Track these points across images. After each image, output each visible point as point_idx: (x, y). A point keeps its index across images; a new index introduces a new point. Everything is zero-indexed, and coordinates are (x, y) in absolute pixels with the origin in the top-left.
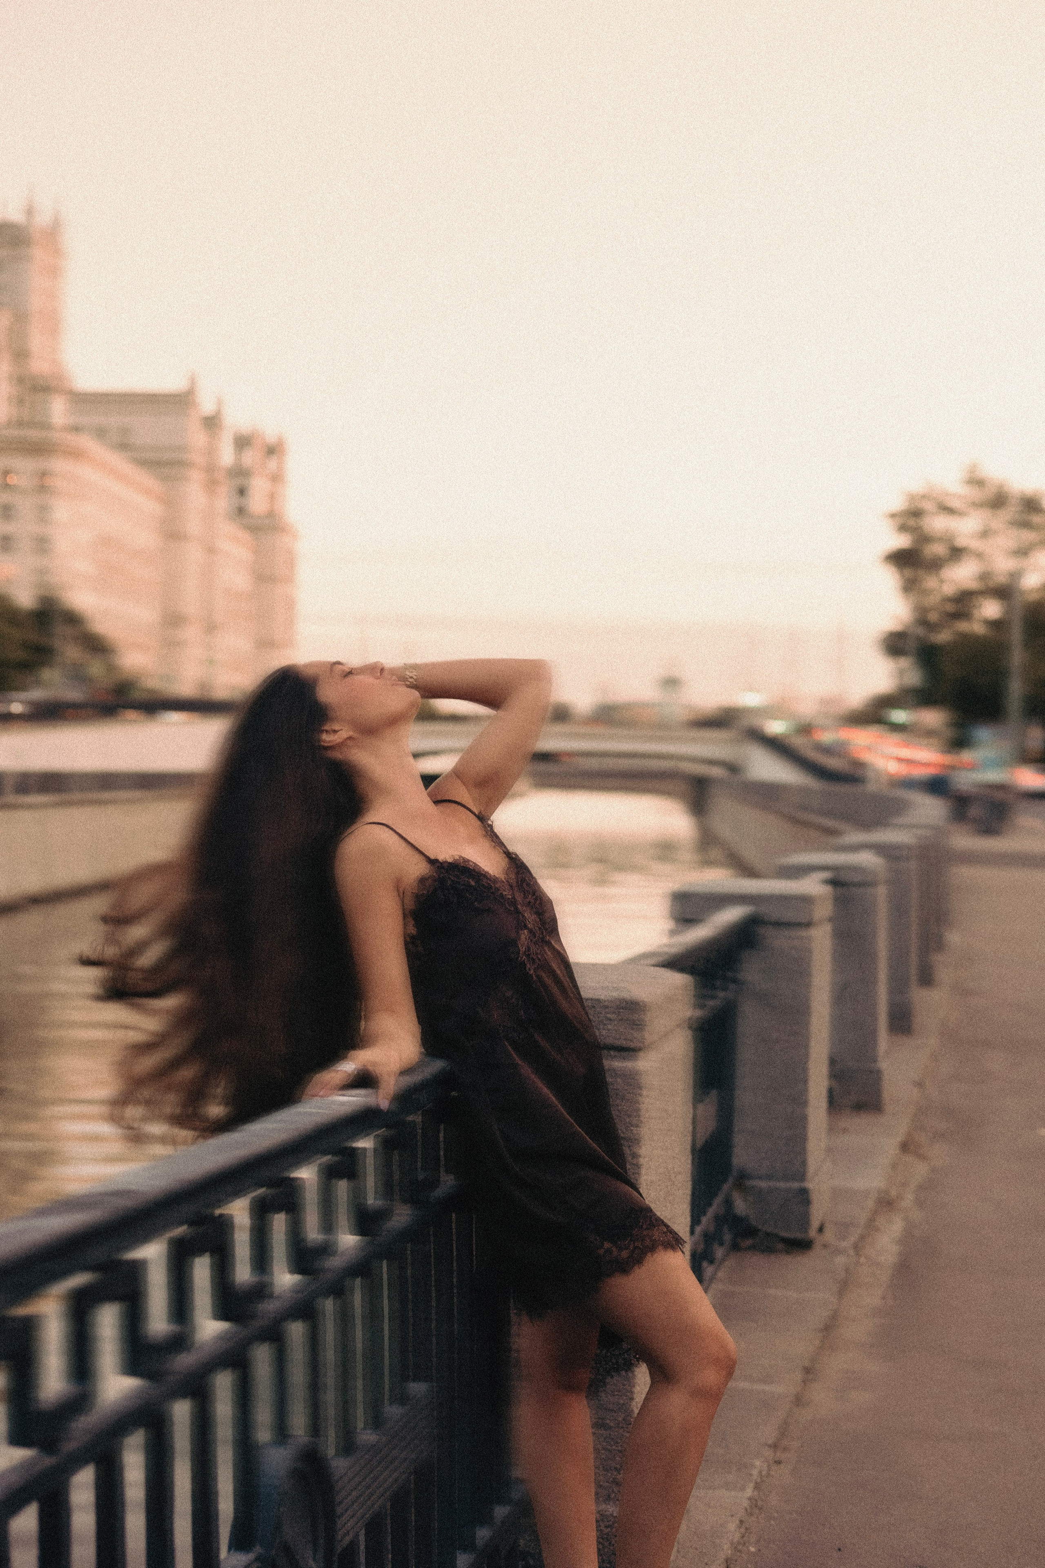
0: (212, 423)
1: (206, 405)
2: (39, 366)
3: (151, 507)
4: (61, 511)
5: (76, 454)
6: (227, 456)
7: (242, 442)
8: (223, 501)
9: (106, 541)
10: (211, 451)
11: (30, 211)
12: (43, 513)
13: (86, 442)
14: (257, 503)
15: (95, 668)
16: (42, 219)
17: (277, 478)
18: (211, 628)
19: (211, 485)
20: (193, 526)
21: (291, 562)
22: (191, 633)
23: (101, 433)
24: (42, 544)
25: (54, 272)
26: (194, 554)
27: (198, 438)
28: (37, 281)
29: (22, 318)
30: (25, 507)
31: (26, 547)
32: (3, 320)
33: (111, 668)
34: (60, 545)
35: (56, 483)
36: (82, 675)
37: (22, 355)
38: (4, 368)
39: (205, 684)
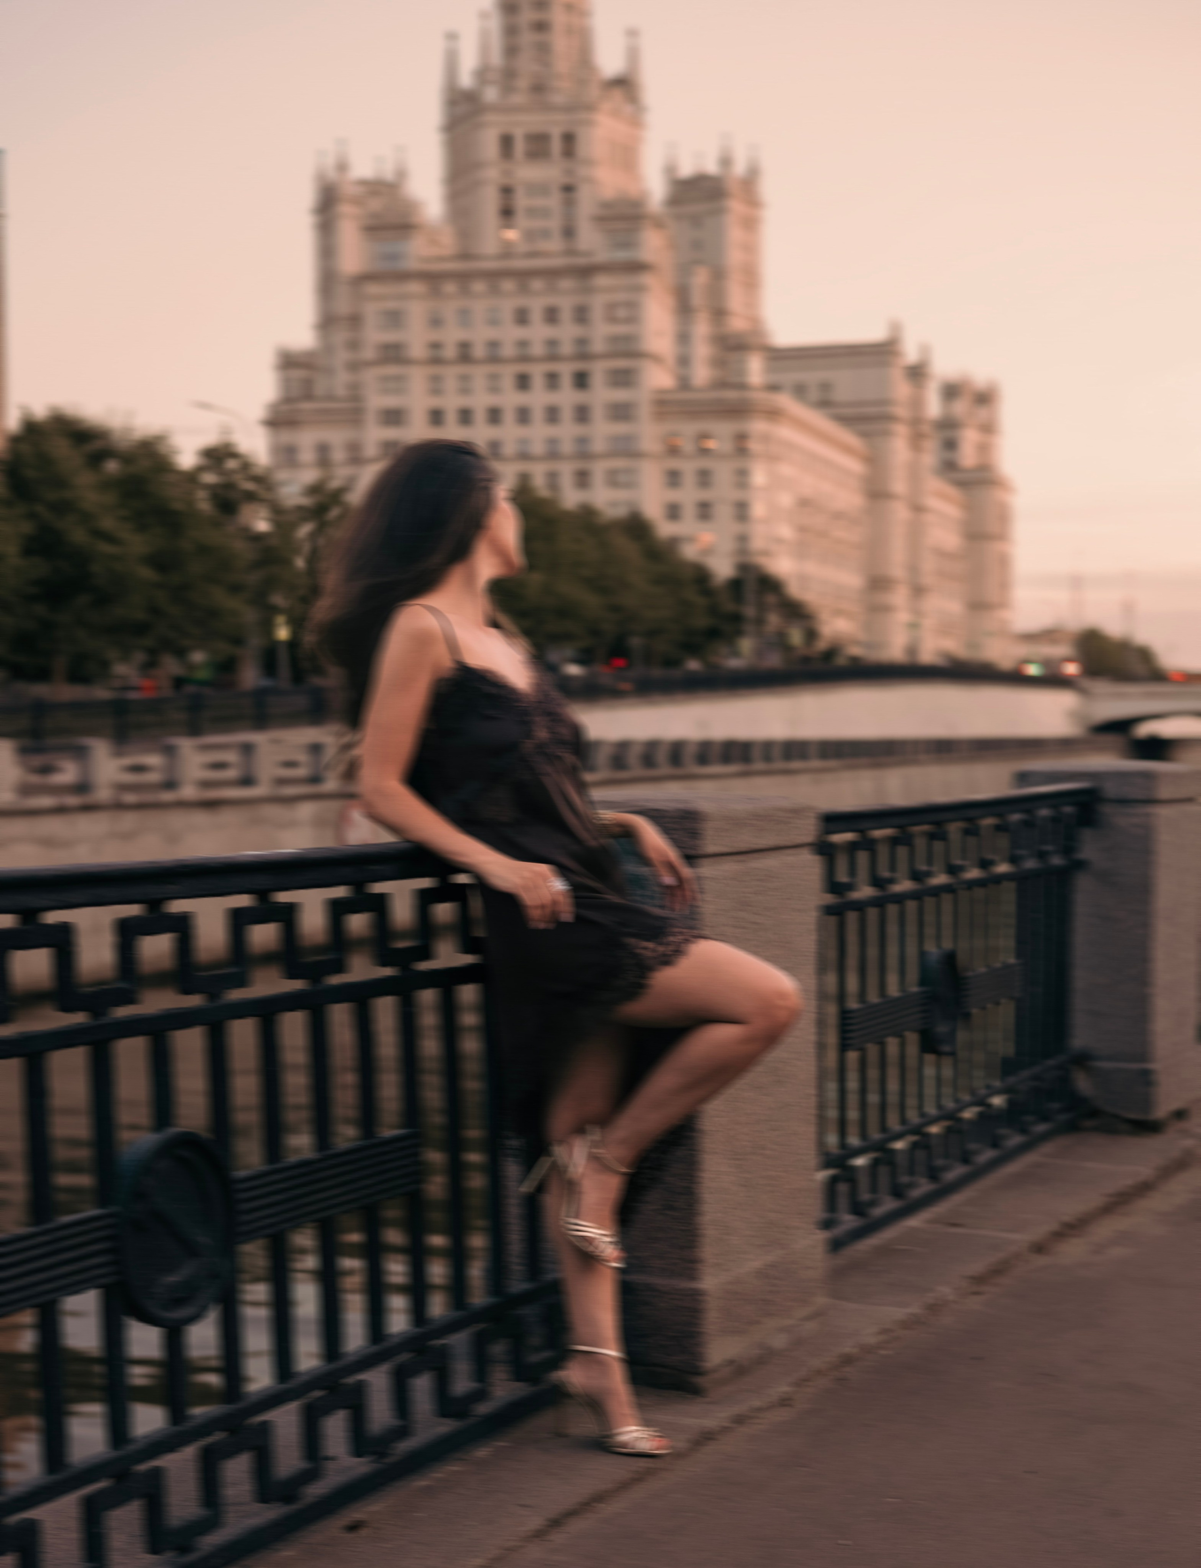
0: (916, 373)
1: (911, 353)
2: (737, 324)
3: (855, 466)
4: (759, 476)
5: (774, 414)
6: (934, 407)
7: (951, 391)
8: (930, 457)
9: (804, 503)
10: (917, 403)
11: (726, 161)
12: (742, 477)
13: (785, 401)
14: (968, 456)
15: (796, 637)
16: (739, 166)
17: (989, 428)
18: (918, 591)
19: (917, 440)
20: (898, 482)
21: (1004, 516)
22: (899, 597)
23: (800, 391)
24: (742, 511)
25: (751, 224)
26: (900, 512)
27: (902, 389)
28: (734, 234)
29: (719, 275)
30: (723, 472)
31: (724, 513)
32: (700, 278)
33: (811, 635)
34: (758, 509)
35: (754, 446)
36: (781, 642)
37: (719, 313)
38: (702, 328)
39: (912, 650)
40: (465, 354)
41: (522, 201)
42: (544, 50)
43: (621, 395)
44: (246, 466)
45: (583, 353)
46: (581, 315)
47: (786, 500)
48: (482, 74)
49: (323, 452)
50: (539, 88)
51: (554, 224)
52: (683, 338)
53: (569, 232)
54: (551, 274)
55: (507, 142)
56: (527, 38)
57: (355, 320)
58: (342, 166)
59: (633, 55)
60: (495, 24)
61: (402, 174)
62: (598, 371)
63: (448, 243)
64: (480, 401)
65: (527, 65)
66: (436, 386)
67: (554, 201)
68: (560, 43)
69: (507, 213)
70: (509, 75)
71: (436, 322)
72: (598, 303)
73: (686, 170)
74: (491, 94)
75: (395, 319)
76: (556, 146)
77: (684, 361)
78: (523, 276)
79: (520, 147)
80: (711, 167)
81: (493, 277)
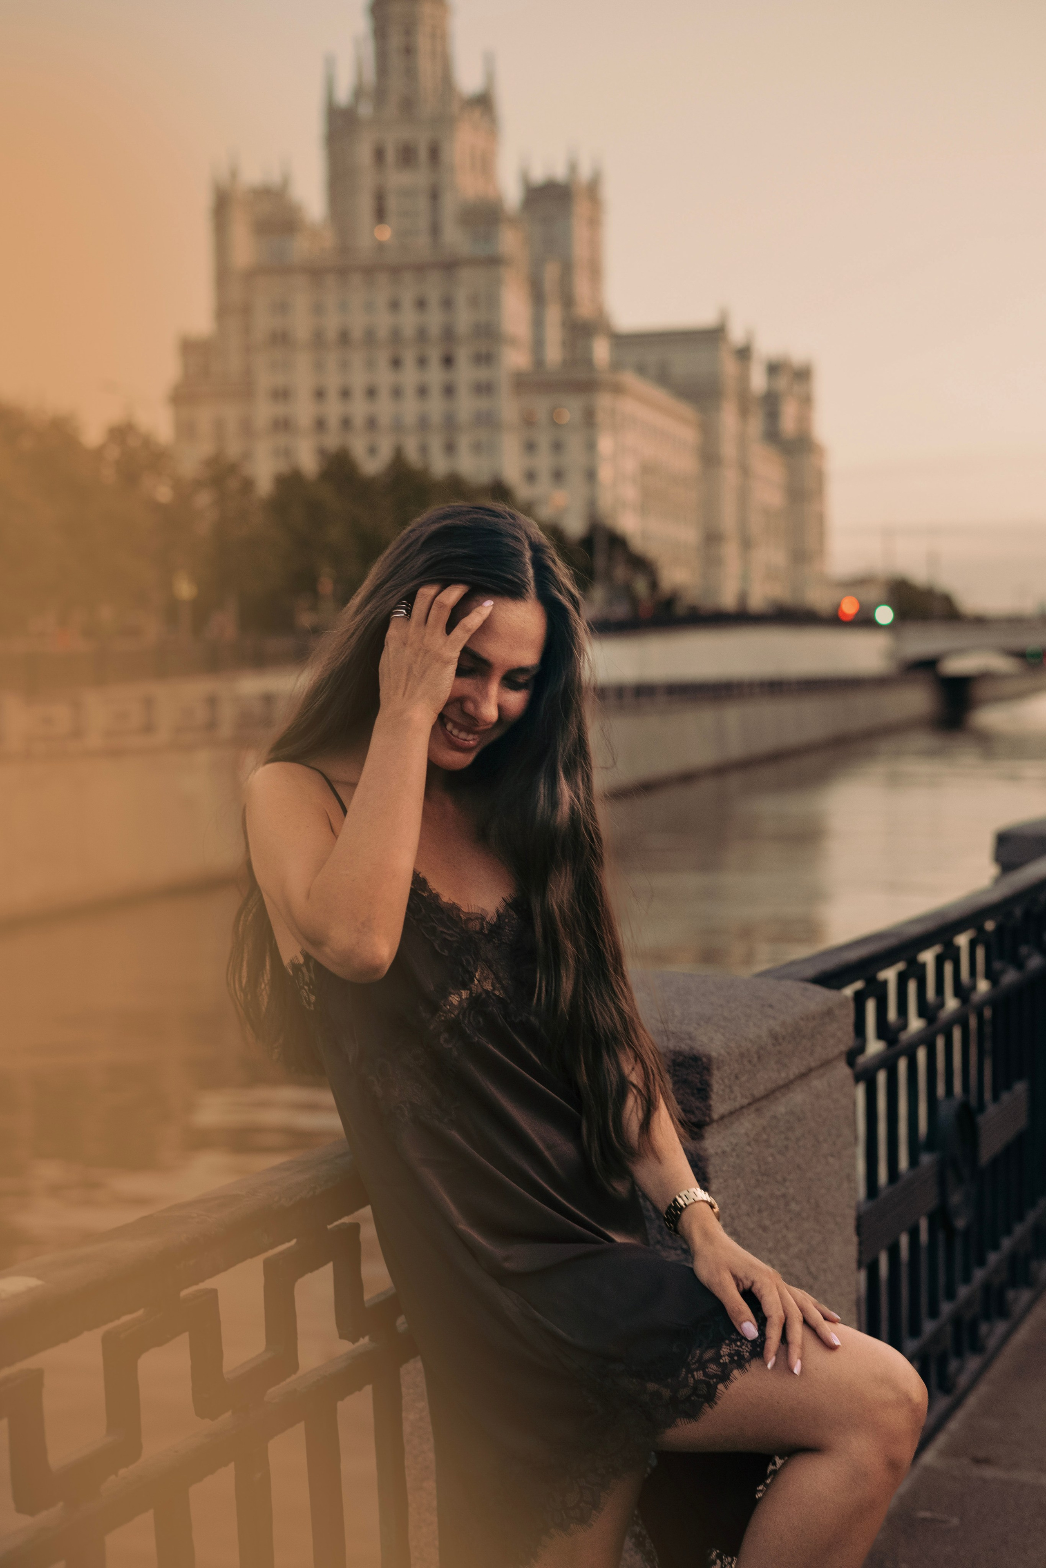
0: (744, 354)
1: (737, 334)
2: (584, 310)
3: (688, 435)
4: (605, 444)
5: (618, 389)
6: (760, 382)
7: (774, 369)
8: (756, 425)
9: (647, 469)
10: (744, 378)
11: (573, 168)
12: (591, 446)
13: (629, 379)
14: (789, 426)
15: (641, 586)
16: (585, 173)
17: (806, 401)
18: (746, 544)
19: (744, 411)
20: (729, 449)
21: (820, 477)
22: (731, 551)
23: (641, 370)
24: (591, 475)
25: (595, 222)
26: (730, 477)
27: (729, 367)
28: (580, 231)
29: (567, 269)
30: (574, 444)
31: (575, 479)
32: (551, 273)
33: (654, 585)
34: (605, 473)
35: (601, 417)
36: (628, 592)
37: (568, 300)
38: (553, 315)
39: (743, 597)
40: (344, 338)
41: (392, 204)
42: (411, 73)
43: (483, 374)
44: (147, 442)
45: (449, 335)
46: (447, 303)
47: (630, 465)
48: (358, 93)
49: (219, 426)
50: (408, 105)
51: (423, 223)
52: (538, 323)
53: (435, 229)
54: (420, 269)
55: (379, 154)
56: (396, 61)
57: (246, 310)
58: (234, 174)
59: (490, 77)
60: (369, 50)
61: (286, 182)
62: (463, 355)
63: (328, 240)
64: (358, 380)
65: (396, 84)
66: (319, 366)
67: (422, 203)
68: (426, 66)
69: (380, 214)
70: (380, 94)
71: (318, 309)
72: (461, 296)
73: (538, 175)
74: (365, 110)
75: (282, 307)
76: (423, 154)
77: (538, 344)
78: (395, 271)
79: (391, 156)
80: (560, 172)
81: (369, 271)
